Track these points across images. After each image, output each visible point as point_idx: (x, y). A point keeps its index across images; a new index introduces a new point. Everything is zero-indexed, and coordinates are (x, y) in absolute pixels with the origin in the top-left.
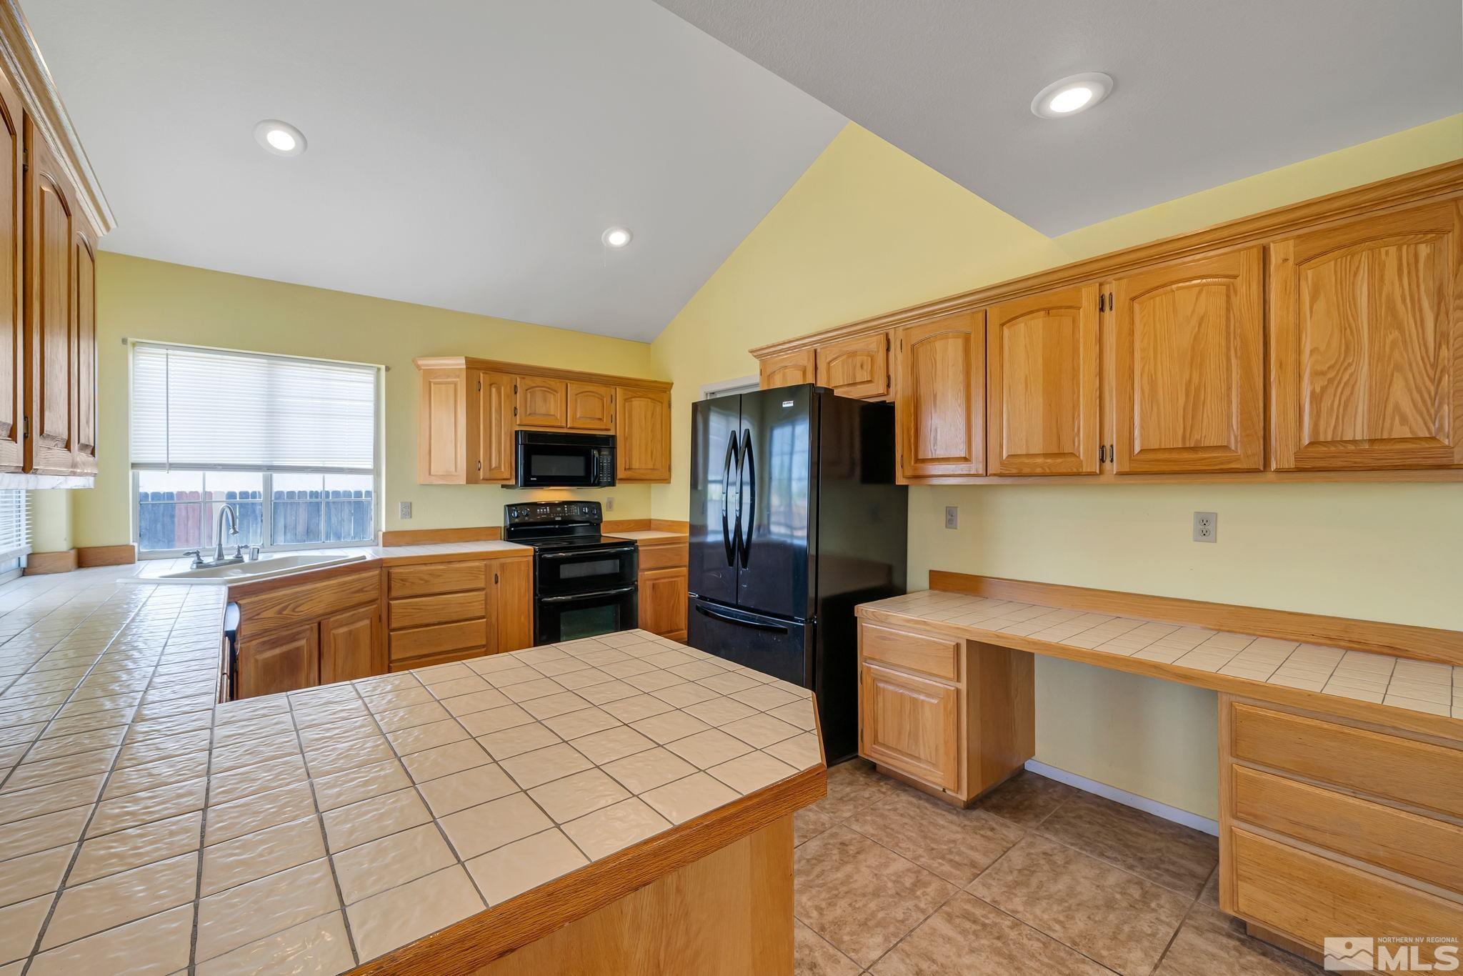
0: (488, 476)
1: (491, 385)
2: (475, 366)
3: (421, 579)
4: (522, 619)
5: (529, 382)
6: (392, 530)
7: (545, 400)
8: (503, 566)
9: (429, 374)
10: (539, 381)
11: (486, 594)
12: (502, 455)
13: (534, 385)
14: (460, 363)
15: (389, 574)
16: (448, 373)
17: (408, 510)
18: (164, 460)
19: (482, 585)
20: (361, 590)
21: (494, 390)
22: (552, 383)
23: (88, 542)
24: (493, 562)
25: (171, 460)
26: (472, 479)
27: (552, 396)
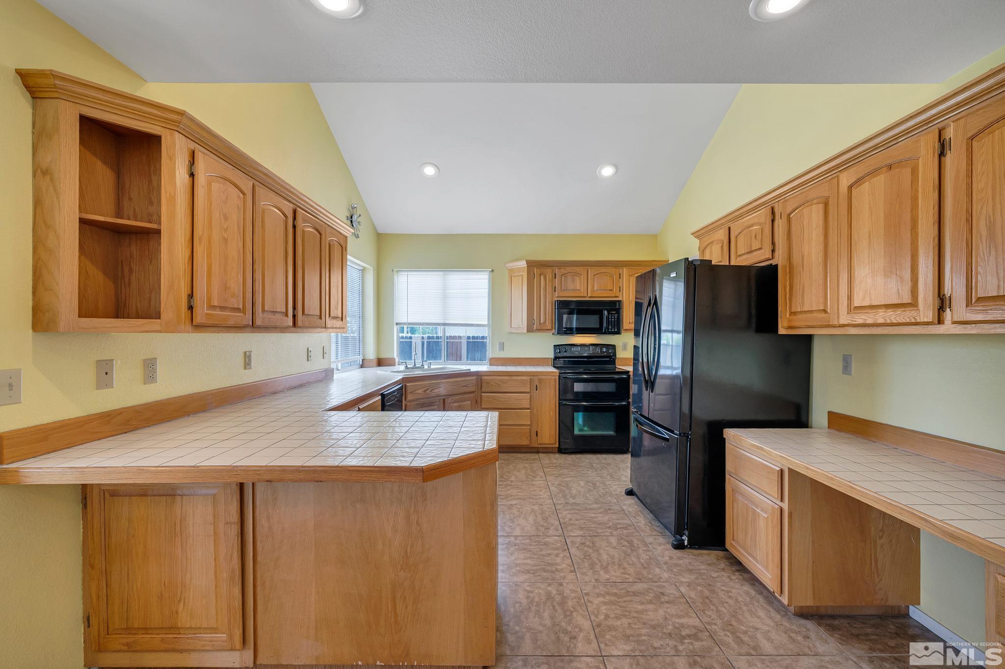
0: (538, 328)
1: (540, 275)
2: (532, 265)
3: (497, 384)
4: (551, 413)
5: (563, 271)
6: (493, 357)
7: (573, 280)
8: (540, 381)
9: (511, 271)
10: (569, 269)
11: (531, 395)
12: (547, 313)
13: (566, 272)
14: (523, 264)
15: (481, 379)
16: (519, 270)
17: (502, 346)
18: (406, 321)
19: (528, 390)
20: (466, 386)
21: (542, 277)
22: (578, 269)
23: (383, 356)
24: (535, 377)
25: (409, 321)
26: (530, 329)
27: (578, 278)
